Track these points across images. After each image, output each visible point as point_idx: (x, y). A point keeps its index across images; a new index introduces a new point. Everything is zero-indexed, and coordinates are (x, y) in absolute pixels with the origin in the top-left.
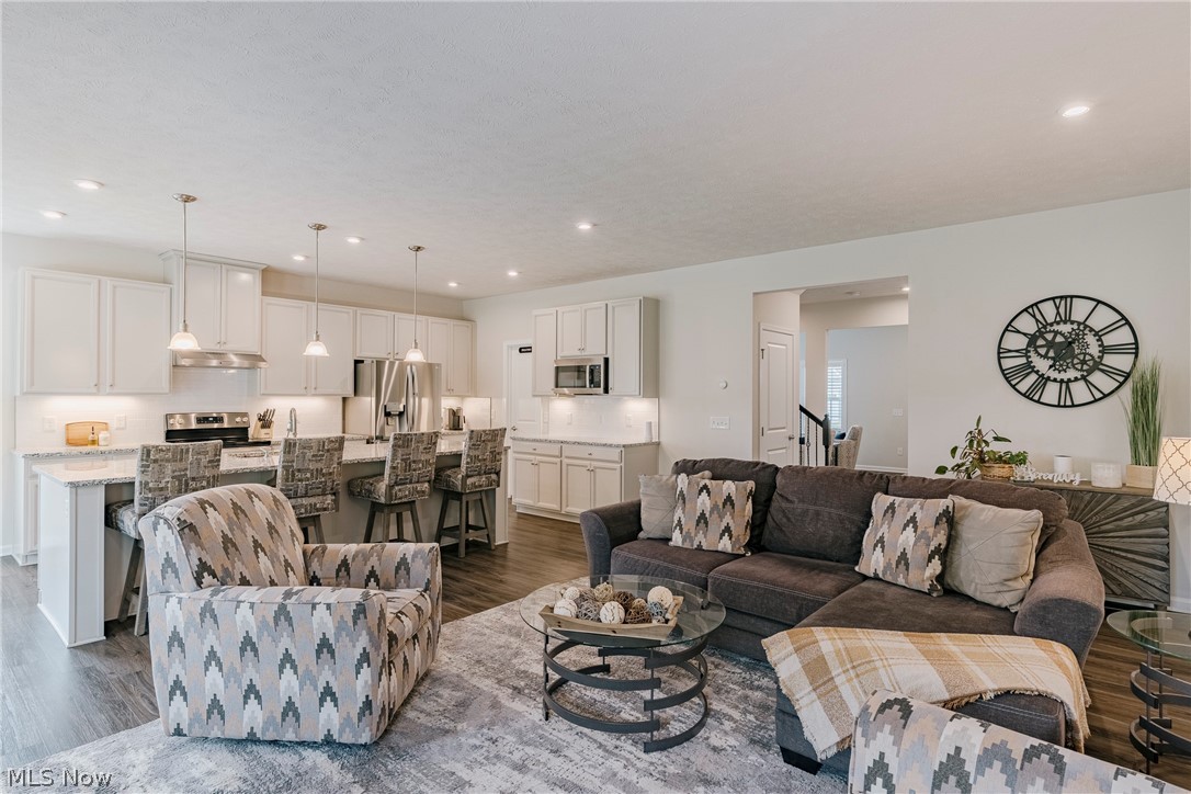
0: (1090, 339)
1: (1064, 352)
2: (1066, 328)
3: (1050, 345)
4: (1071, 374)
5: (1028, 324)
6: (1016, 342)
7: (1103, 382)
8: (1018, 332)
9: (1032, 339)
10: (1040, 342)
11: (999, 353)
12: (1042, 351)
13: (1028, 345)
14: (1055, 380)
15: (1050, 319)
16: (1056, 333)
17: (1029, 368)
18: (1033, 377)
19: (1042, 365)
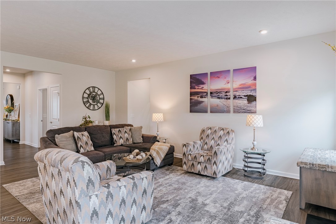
0: (98, 96)
1: (94, 99)
2: (94, 94)
3: (92, 97)
4: (96, 103)
5: (88, 92)
6: (86, 95)
7: (99, 105)
8: (86, 93)
9: (89, 95)
10: (90, 96)
11: (83, 98)
12: (91, 98)
13: (88, 96)
14: (93, 105)
15: (92, 92)
16: (93, 94)
17: (88, 101)
18: (89, 104)
19: (91, 101)
